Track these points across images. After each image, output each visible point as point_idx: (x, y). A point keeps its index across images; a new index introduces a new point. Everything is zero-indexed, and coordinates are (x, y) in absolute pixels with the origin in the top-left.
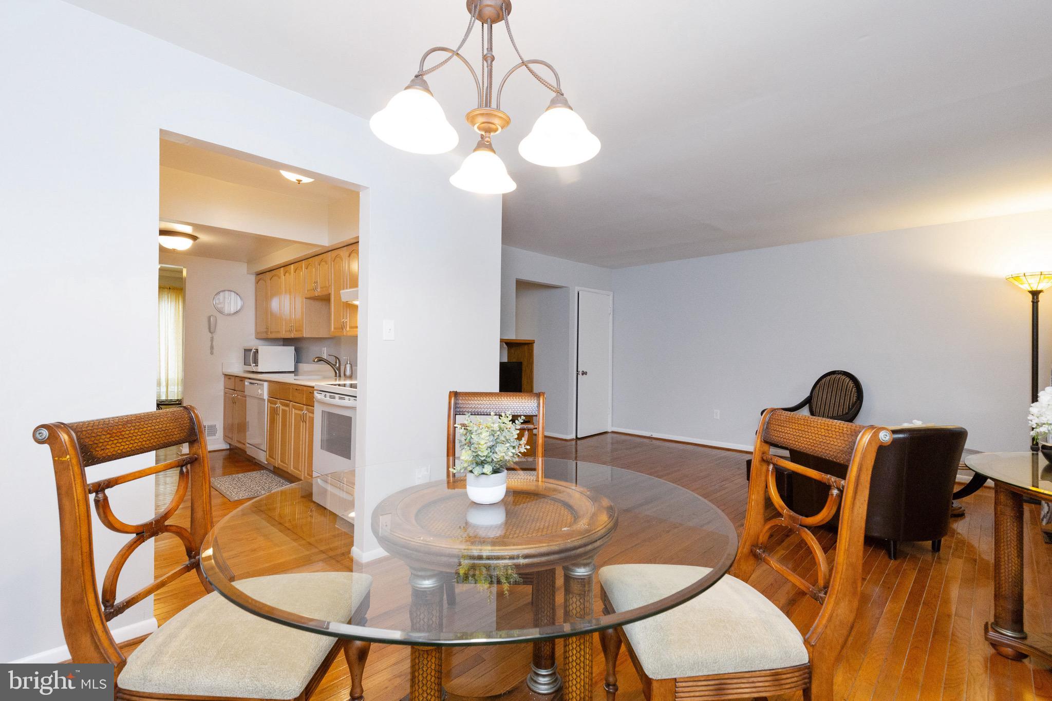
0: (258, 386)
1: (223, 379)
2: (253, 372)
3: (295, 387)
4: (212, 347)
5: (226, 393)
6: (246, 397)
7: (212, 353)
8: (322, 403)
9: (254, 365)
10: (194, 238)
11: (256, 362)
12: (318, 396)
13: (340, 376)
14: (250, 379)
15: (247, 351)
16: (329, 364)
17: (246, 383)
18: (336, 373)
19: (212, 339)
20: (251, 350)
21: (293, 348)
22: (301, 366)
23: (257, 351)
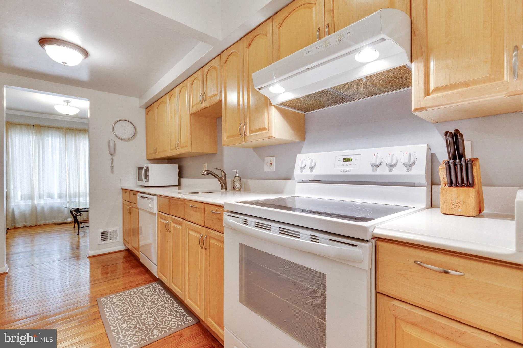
0: (149, 201)
1: (121, 192)
2: (145, 186)
3: (191, 204)
4: (112, 167)
5: (124, 204)
6: (138, 209)
7: (112, 172)
8: (235, 230)
9: (146, 180)
10: (86, 54)
11: (147, 177)
12: (228, 219)
13: (226, 189)
14: (141, 193)
15: (140, 169)
16: (216, 177)
17: (138, 197)
18: (222, 186)
19: (112, 160)
20: (142, 168)
21: (177, 166)
22: (183, 180)
23: (147, 168)
